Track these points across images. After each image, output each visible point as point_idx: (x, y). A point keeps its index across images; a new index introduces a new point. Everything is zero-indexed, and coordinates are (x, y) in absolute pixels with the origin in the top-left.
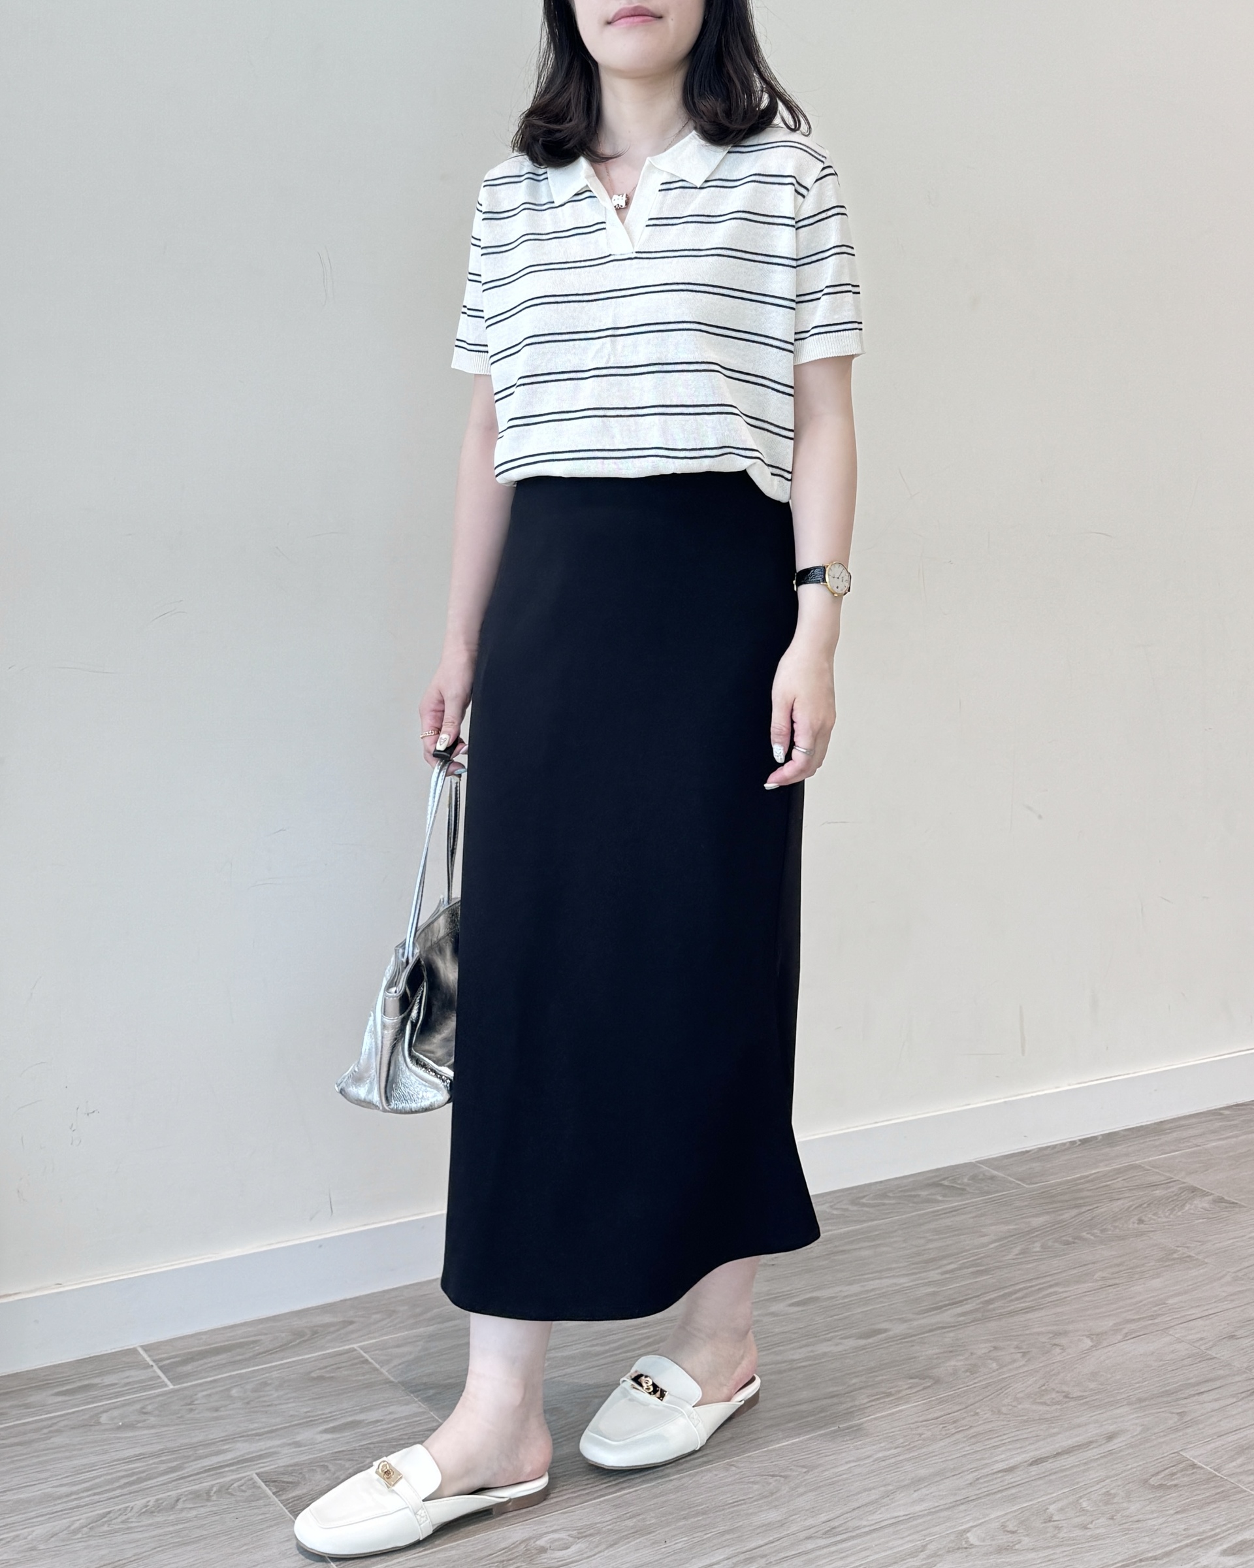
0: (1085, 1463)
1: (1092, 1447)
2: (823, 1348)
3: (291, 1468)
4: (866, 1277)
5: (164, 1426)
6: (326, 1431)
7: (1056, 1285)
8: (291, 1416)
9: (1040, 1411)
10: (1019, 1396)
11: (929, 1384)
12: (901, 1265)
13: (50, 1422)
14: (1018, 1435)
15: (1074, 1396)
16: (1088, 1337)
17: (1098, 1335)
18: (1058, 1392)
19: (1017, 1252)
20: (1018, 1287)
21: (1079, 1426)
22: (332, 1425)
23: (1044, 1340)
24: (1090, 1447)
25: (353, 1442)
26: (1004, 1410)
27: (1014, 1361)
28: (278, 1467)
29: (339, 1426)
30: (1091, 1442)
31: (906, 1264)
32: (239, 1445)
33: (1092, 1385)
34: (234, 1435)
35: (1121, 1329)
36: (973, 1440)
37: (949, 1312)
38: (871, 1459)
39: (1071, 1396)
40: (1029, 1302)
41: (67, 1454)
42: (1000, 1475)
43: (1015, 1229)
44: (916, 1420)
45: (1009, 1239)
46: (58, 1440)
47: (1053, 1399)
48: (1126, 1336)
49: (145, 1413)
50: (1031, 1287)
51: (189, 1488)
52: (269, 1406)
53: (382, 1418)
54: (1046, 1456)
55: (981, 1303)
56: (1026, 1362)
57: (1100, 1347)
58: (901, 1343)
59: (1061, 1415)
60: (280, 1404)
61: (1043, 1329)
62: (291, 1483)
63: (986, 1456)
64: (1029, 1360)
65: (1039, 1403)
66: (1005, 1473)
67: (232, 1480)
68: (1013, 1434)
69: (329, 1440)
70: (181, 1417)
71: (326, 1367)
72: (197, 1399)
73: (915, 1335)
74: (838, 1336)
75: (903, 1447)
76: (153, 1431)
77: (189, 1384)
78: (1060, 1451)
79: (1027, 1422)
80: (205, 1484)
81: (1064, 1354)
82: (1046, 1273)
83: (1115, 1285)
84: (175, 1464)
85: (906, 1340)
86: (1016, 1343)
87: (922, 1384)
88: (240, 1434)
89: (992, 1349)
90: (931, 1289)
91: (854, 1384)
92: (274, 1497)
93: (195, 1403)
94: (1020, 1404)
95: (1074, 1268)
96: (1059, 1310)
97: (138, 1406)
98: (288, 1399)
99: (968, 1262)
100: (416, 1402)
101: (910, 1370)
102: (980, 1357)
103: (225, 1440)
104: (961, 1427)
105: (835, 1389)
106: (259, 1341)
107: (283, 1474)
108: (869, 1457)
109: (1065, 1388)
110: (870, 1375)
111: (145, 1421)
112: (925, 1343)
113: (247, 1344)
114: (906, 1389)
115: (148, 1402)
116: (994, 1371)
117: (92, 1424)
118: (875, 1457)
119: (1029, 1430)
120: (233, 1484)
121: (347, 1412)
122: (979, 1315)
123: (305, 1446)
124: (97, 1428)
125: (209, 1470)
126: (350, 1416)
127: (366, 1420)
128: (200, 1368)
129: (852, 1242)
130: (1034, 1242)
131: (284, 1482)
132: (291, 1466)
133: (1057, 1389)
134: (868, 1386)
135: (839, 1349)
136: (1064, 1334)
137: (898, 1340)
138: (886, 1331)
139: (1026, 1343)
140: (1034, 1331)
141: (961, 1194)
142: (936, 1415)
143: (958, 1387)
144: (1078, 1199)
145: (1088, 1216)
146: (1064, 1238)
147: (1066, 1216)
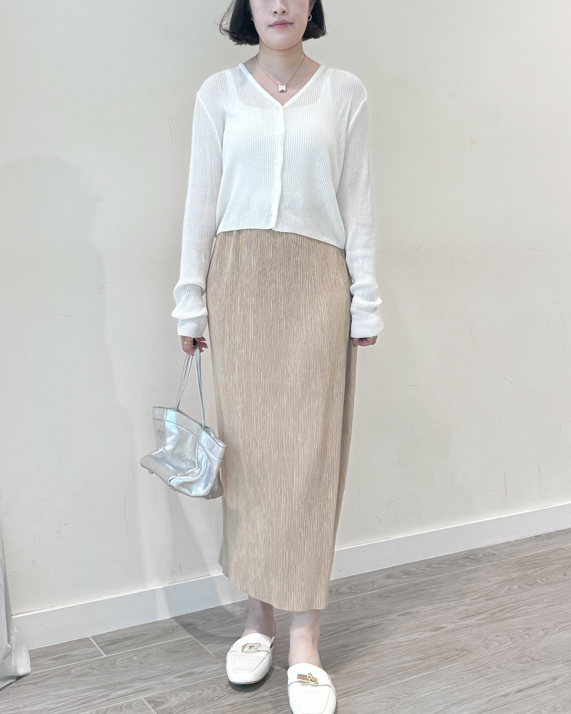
0: (543, 692)
1: (546, 683)
2: (414, 636)
3: (161, 695)
4: (434, 602)
5: (101, 675)
6: (177, 677)
7: (526, 605)
8: (161, 670)
9: (520, 666)
10: (509, 659)
11: (466, 653)
12: (451, 596)
13: (47, 673)
14: (509, 678)
15: (536, 659)
16: (542, 630)
17: (547, 629)
18: (528, 657)
19: (506, 590)
20: (507, 606)
21: (539, 674)
22: (180, 674)
23: (521, 632)
24: (544, 684)
25: (190, 682)
26: (502, 666)
27: (507, 642)
28: (155, 695)
29: (184, 674)
30: (545, 681)
31: (453, 595)
32: (136, 684)
33: (545, 654)
34: (133, 679)
35: (558, 627)
36: (489, 680)
37: (475, 618)
38: (439, 690)
39: (534, 659)
40: (513, 613)
41: (55, 689)
42: (501, 698)
43: (505, 579)
44: (460, 671)
45: (502, 583)
46: (50, 682)
47: (526, 660)
48: (559, 630)
49: (92, 669)
50: (514, 606)
51: (112, 705)
52: (151, 665)
53: (204, 671)
54: (524, 688)
55: (490, 614)
57: (548, 635)
58: (452, 634)
59: (530, 668)
60: (156, 664)
61: (520, 627)
62: (160, 702)
63: (495, 688)
64: (514, 641)
65: (519, 662)
66: (503, 697)
67: (133, 701)
68: (507, 678)
69: (178, 682)
70: (108, 671)
71: (178, 646)
72: (116, 662)
73: (459, 630)
74: (421, 630)
75: (454, 684)
76: (96, 677)
77: (114, 654)
78: (530, 686)
79: (514, 671)
80: (119, 703)
81: (530, 639)
82: (520, 599)
83: (553, 605)
84: (105, 693)
85: (455, 632)
86: (507, 633)
87: (462, 654)
88: (136, 678)
89: (496, 636)
90: (465, 608)
91: (429, 654)
92: (152, 709)
93: (117, 663)
94: (509, 663)
95: (534, 597)
96: (527, 617)
97: (89, 665)
98: (160, 662)
99: (483, 594)
100: (221, 663)
101: (456, 647)
102: (490, 640)
103: (129, 682)
104: (482, 674)
105: (421, 656)
106: (146, 634)
107: (157, 698)
108: (438, 689)
109: (532, 655)
110: (438, 649)
111: (92, 672)
112: (463, 633)
113: (141, 635)
115: (93, 663)
116: (497, 647)
117: (67, 674)
118: (441, 689)
119: (515, 676)
120: (132, 703)
121: (187, 668)
122: (489, 620)
123: (167, 684)
124: (69, 676)
125: (122, 696)
126: (190, 669)
127: (197, 671)
128: (119, 647)
129: (427, 585)
130: (514, 585)
131: (157, 702)
132: (161, 694)
134: (436, 654)
135: (422, 636)
136: (530, 629)
137: (451, 632)
138: (444, 628)
139: (512, 633)
140: (516, 627)
141: (479, 562)
142: (469, 669)
143: (480, 655)
144: (534, 564)
145: (539, 572)
146: (528, 583)
147: (529, 572)
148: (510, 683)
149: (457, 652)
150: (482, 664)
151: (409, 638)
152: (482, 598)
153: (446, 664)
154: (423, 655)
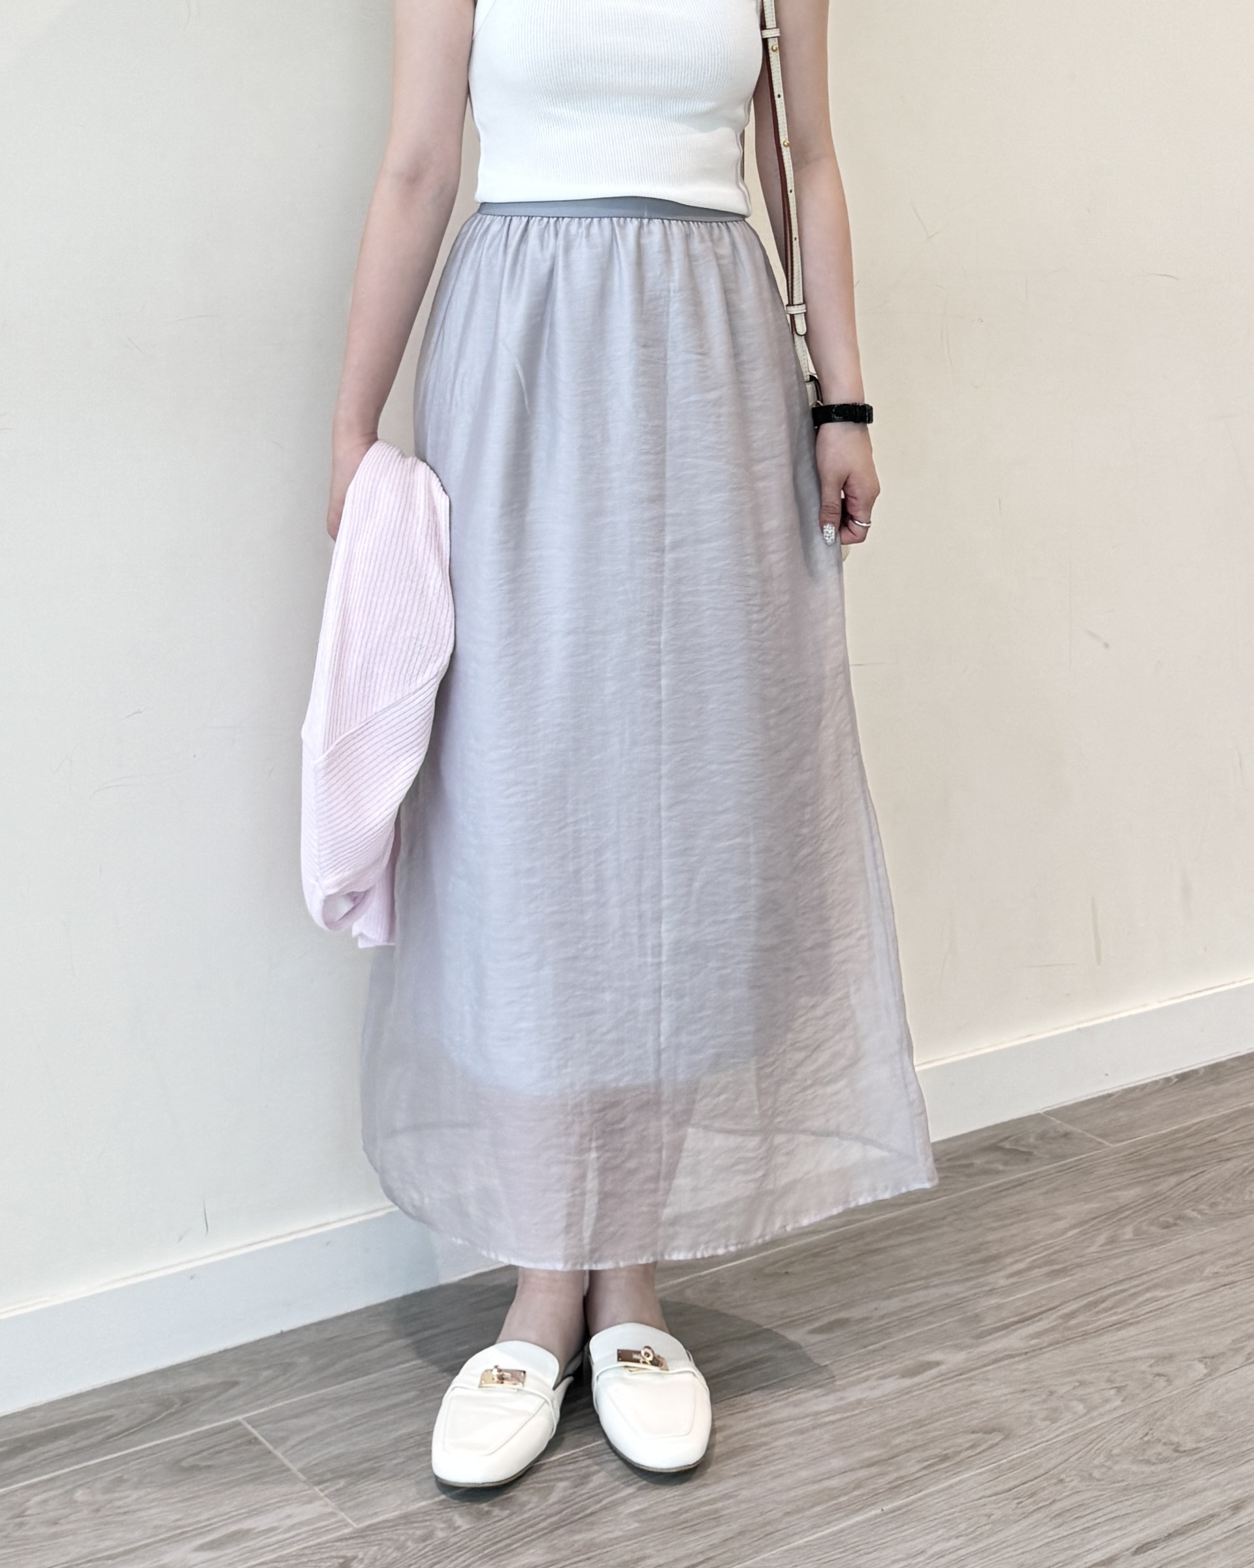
0: (1207, 1548)
1: (1213, 1522)
6: (202, 1548)
7: (1156, 1286)
8: (156, 1527)
9: (1143, 1473)
10: (1115, 1452)
11: (996, 1441)
14: (1116, 1510)
15: (1185, 1449)
16: (1201, 1360)
17: (1213, 1357)
18: (1165, 1444)
19: (1101, 1244)
21: (1195, 1493)
22: (209, 1538)
23: (1144, 1367)
24: (1210, 1524)
26: (1096, 1474)
27: (1107, 1401)
29: (219, 1539)
30: (1211, 1516)
33: (1210, 1432)
34: (79, 1559)
35: (1243, 1348)
36: (1060, 1520)
37: (1019, 1332)
39: (1182, 1449)
40: (1121, 1313)
43: (1099, 1208)
44: (982, 1493)
45: (1091, 1223)
47: (1160, 1454)
50: (1123, 1291)
52: (124, 1513)
53: (274, 1524)
54: (1154, 1538)
55: (1059, 1317)
56: (1123, 1401)
57: (1218, 1374)
58: (958, 1381)
59: (1171, 1478)
60: (139, 1510)
61: (1140, 1353)
63: (1077, 1542)
64: (1126, 1399)
65: (1139, 1461)
68: (1109, 1510)
71: (201, 1451)
72: (29, 1508)
73: (976, 1369)
74: (874, 1375)
75: (967, 1535)
77: (22, 1484)
78: (1171, 1531)
79: (1126, 1489)
81: (1170, 1387)
82: (1143, 1269)
85: (964, 1376)
86: (1108, 1374)
87: (986, 1442)
88: (86, 1557)
89: (1077, 1384)
90: (994, 1302)
93: (27, 1513)
94: (1117, 1462)
95: (1178, 1261)
96: (1161, 1323)
100: (321, 1499)
101: (969, 1421)
102: (1062, 1397)
104: (1041, 1501)
105: (875, 1453)
106: (111, 1416)
108: (923, 1552)
109: (1175, 1438)
110: (919, 1431)
112: (988, 1380)
113: (97, 1421)
114: (967, 1449)
116: (1080, 1418)
118: (931, 1552)
119: (1128, 1503)
121: (229, 1518)
122: (1056, 1336)
126: (232, 1523)
128: (34, 1461)
130: (1124, 1227)
133: (1163, 1441)
134: (916, 1447)
135: (877, 1393)
136: (1170, 1358)
137: (953, 1377)
138: (937, 1364)
139: (1122, 1373)
140: (1127, 1355)
141: (1027, 1160)
142: (1007, 1486)
143: (1035, 1443)
144: (1175, 1161)
145: (1192, 1185)
146: (1162, 1219)
147: (1163, 1186)
148: (1117, 1525)
149: (974, 1436)
150: (1042, 1471)
151: (842, 1399)
152: (1036, 1270)
153: (944, 1476)
154: (880, 1452)
